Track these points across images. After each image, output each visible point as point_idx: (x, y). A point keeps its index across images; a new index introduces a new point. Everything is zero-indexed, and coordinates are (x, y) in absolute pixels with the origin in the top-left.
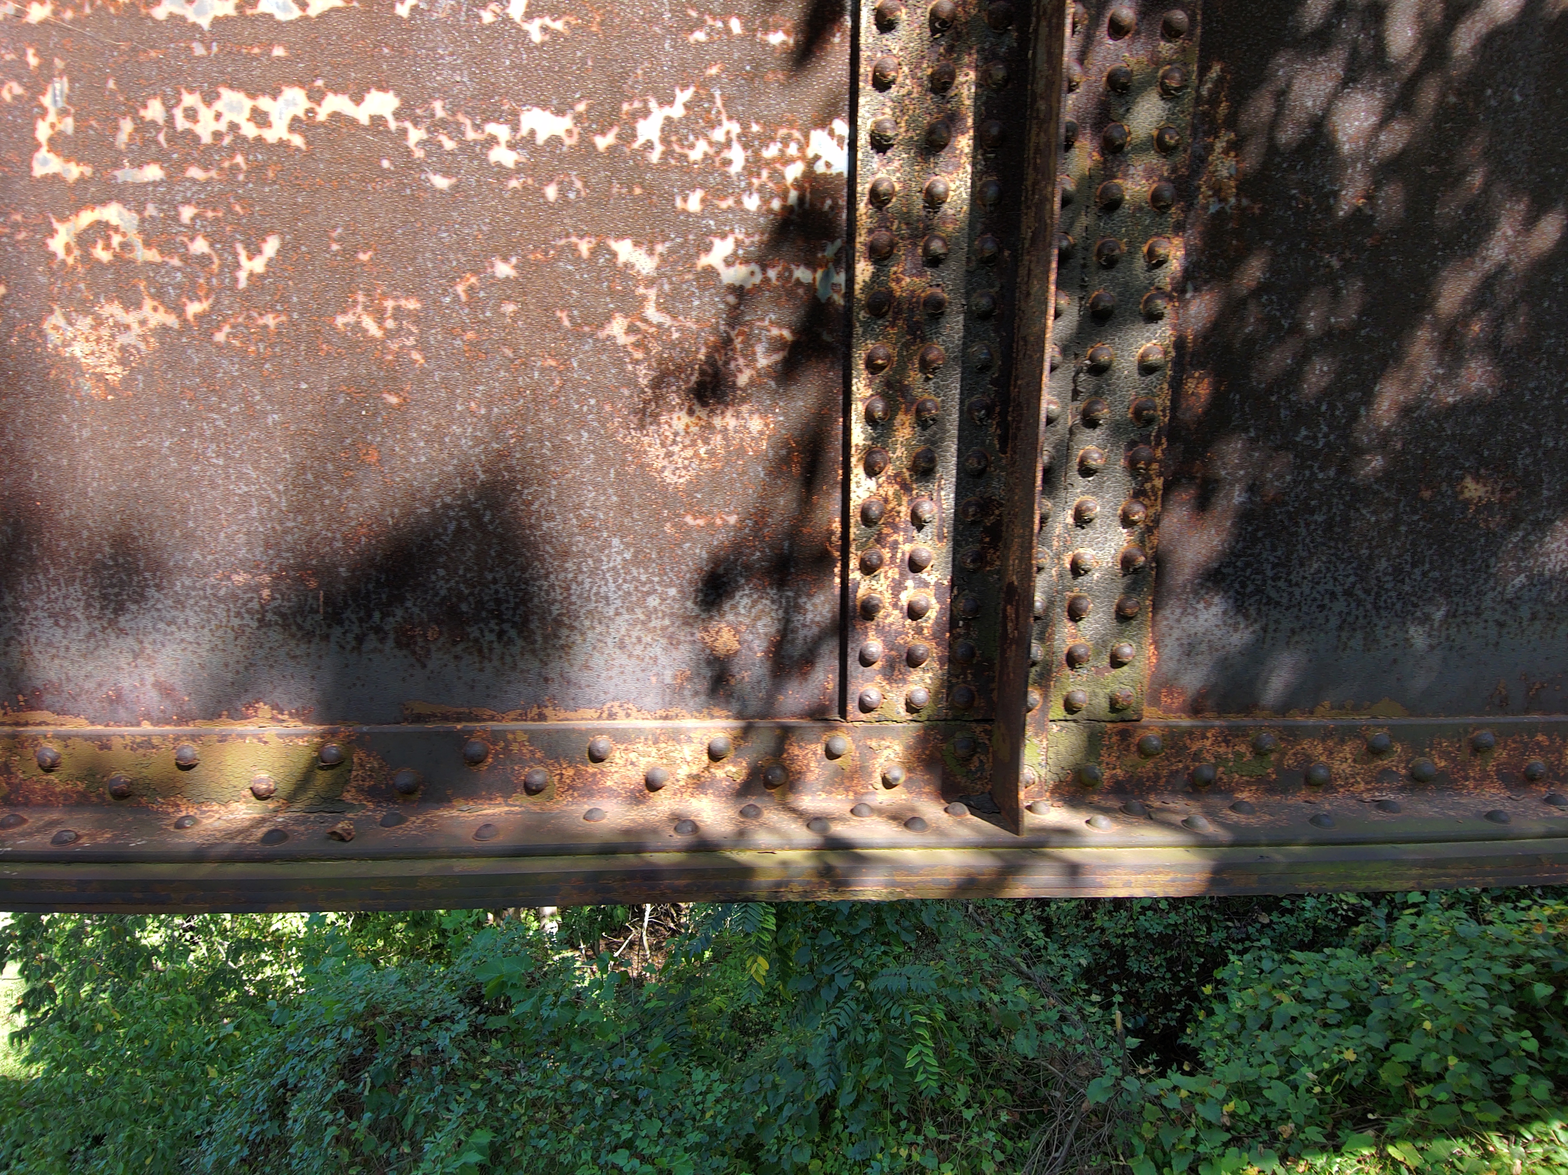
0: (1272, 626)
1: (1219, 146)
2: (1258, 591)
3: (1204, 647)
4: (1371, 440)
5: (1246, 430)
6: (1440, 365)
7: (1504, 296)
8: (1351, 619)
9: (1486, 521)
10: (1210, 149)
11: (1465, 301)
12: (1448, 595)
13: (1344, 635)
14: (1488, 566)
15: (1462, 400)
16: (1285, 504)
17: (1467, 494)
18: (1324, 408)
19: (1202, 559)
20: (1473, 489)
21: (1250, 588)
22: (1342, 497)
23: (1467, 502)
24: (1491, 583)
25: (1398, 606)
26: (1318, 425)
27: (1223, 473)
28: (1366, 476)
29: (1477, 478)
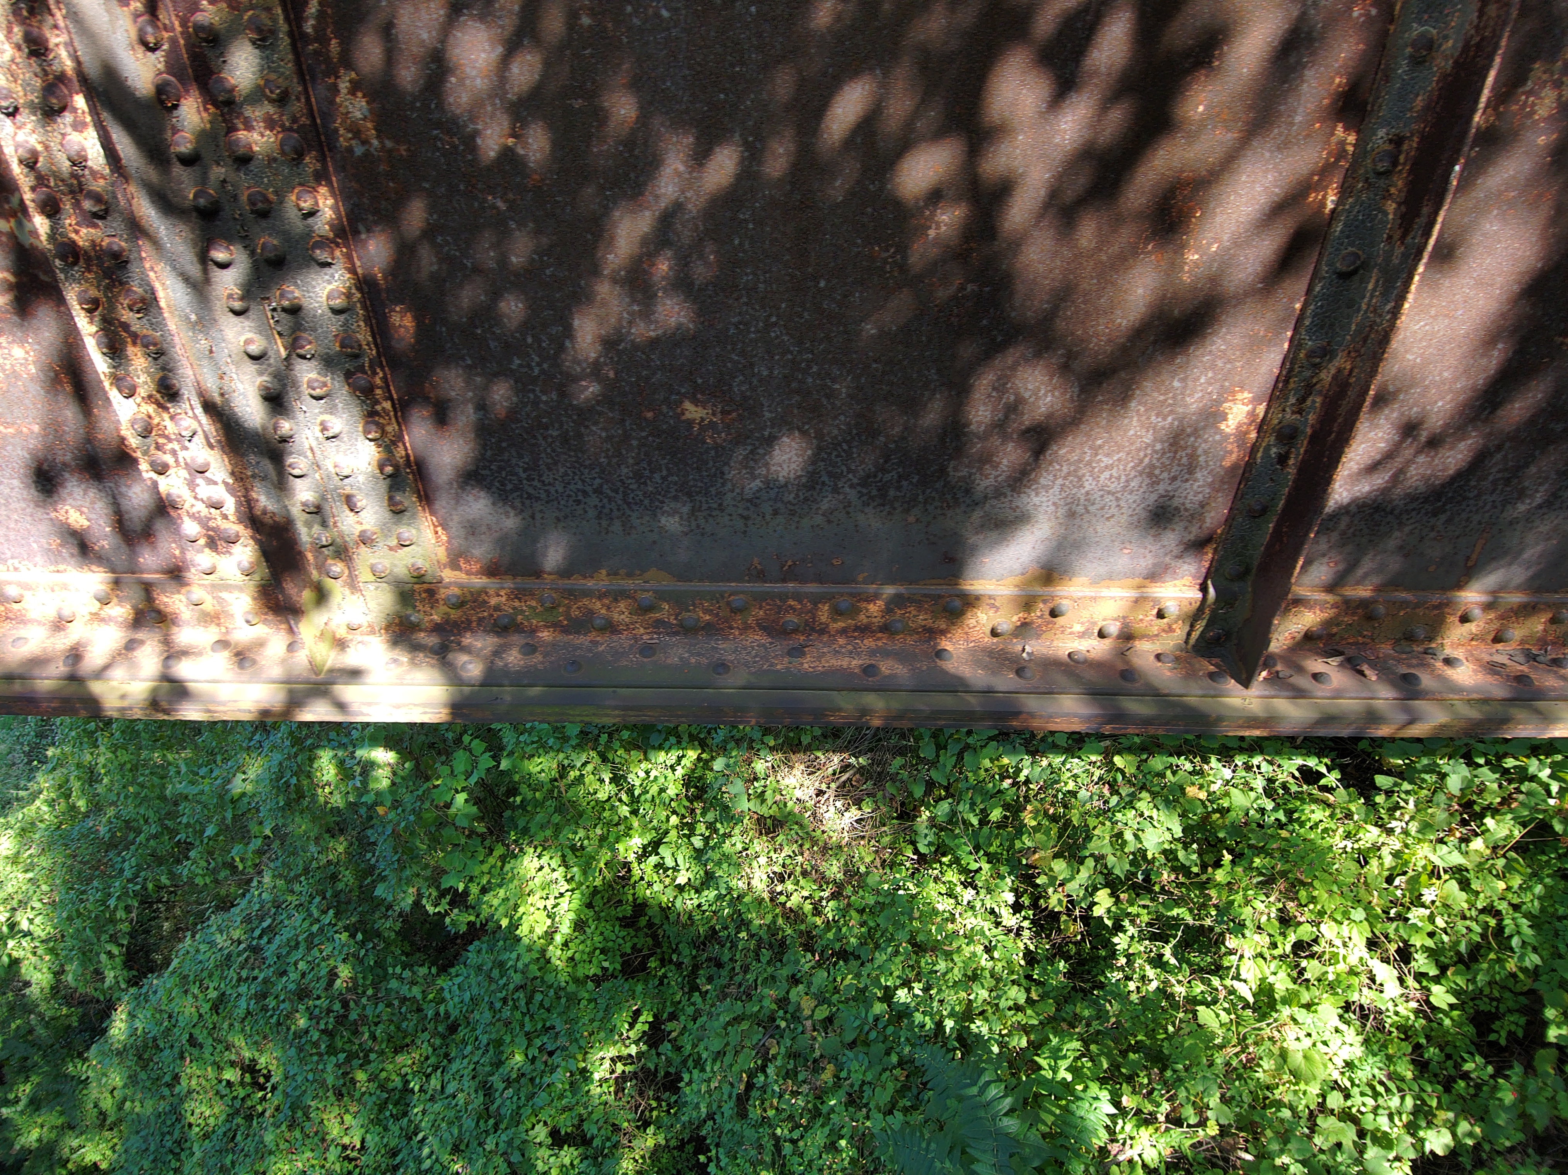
0: (538, 516)
1: (344, 86)
2: (516, 489)
3: (484, 529)
4: (584, 370)
5: (464, 360)
6: (634, 301)
7: (686, 235)
8: (606, 511)
9: (712, 437)
10: (335, 90)
11: (645, 241)
12: (689, 495)
13: (604, 523)
14: (723, 473)
15: (665, 333)
16: (519, 421)
17: (688, 416)
18: (530, 340)
19: (460, 464)
20: (693, 411)
21: (509, 487)
22: (570, 417)
23: (690, 423)
24: (729, 486)
25: (646, 502)
26: (529, 356)
27: (453, 394)
28: (587, 400)
29: (696, 403)
